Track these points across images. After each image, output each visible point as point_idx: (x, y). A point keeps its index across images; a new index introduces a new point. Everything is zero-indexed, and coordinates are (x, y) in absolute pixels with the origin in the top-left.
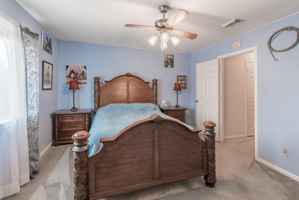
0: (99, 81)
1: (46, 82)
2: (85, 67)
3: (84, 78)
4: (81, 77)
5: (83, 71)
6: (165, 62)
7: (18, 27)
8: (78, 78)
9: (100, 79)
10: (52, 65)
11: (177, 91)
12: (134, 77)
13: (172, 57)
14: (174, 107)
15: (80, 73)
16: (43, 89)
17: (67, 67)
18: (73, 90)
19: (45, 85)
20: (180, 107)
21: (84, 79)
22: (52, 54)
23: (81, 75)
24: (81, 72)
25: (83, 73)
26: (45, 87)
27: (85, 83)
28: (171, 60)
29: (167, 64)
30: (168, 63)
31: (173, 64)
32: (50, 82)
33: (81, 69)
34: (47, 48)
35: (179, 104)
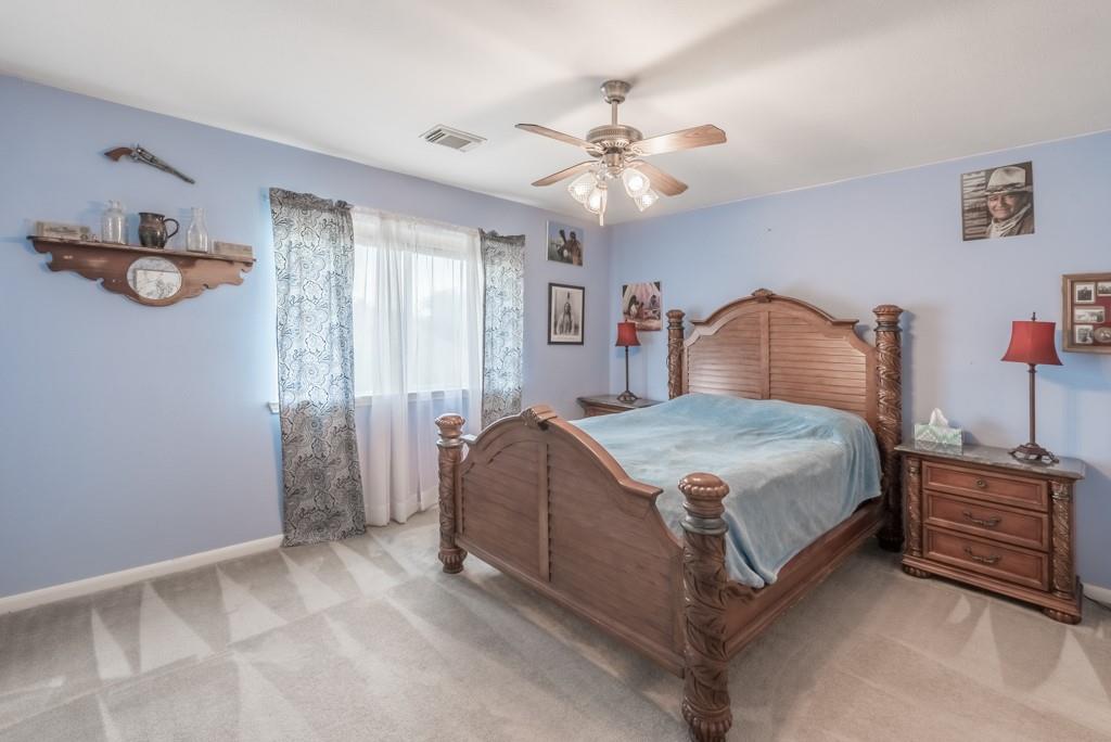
0: (680, 323)
1: (562, 326)
2: (658, 285)
3: (655, 315)
4: (650, 313)
5: (654, 296)
6: (964, 212)
7: (475, 236)
8: (645, 317)
9: (683, 315)
10: (583, 289)
11: (1033, 365)
12: (787, 304)
13: (1018, 177)
14: (1012, 454)
15: (647, 301)
16: (550, 343)
17: (625, 288)
18: (624, 348)
19: (555, 333)
20: (1055, 461)
21: (654, 318)
22: (584, 263)
23: (650, 308)
24: (649, 300)
25: (654, 301)
26: (554, 338)
27: (658, 329)
28: (1011, 194)
29: (984, 221)
30: (989, 216)
31: (1030, 213)
32: (576, 327)
33: (650, 290)
34: (562, 254)
35: (1041, 442)
